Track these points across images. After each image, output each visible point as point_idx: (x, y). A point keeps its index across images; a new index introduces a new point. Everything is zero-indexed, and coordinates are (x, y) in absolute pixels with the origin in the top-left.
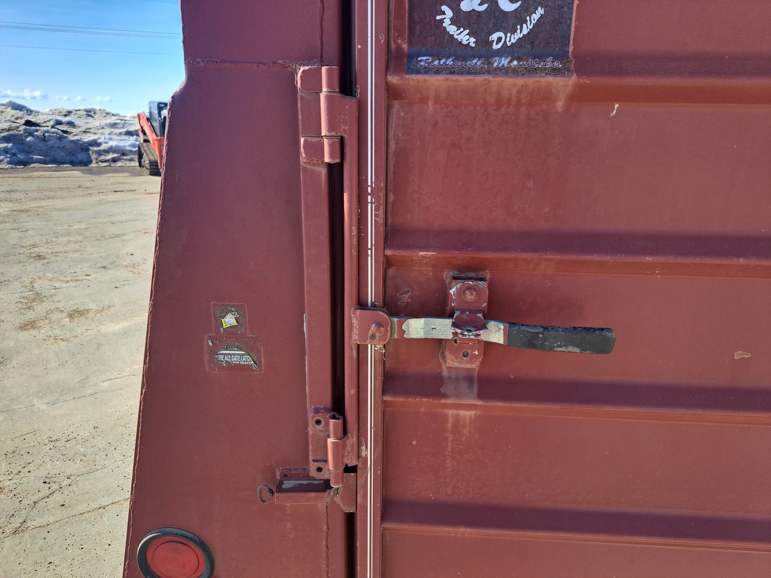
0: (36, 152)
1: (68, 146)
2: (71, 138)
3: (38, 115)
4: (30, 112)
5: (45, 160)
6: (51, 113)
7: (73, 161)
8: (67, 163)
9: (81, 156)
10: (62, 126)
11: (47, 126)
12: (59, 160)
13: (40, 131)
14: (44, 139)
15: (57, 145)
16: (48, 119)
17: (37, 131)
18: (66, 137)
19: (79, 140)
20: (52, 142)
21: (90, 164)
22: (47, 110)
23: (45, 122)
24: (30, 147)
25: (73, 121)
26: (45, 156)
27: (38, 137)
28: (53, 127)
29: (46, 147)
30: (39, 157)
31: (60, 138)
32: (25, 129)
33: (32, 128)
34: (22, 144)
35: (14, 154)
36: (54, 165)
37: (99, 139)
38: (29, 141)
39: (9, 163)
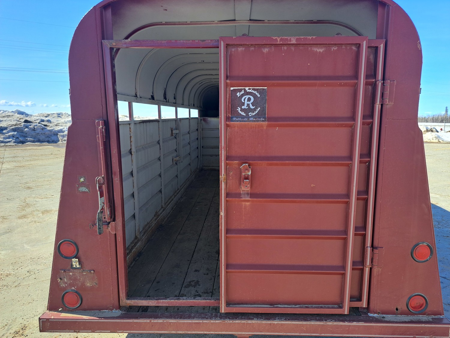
0: (29, 136)
1: (47, 133)
2: (48, 128)
3: (31, 117)
4: (27, 115)
5: (34, 141)
6: (38, 115)
7: (49, 140)
8: (45, 142)
9: (53, 138)
10: (44, 122)
11: (36, 123)
12: (42, 140)
13: (32, 125)
14: (34, 129)
15: (41, 132)
16: (37, 119)
17: (31, 125)
18: (46, 128)
19: (53, 130)
20: (38, 131)
21: (58, 142)
22: (37, 114)
23: (35, 120)
24: (26, 134)
25: (50, 120)
26: (34, 138)
27: (31, 128)
28: (39, 123)
29: (35, 134)
30: (31, 139)
31: (43, 129)
32: (24, 125)
33: (28, 124)
34: (22, 132)
35: (18, 138)
36: (39, 143)
37: (64, 129)
38: (26, 131)
39: (14, 142)
